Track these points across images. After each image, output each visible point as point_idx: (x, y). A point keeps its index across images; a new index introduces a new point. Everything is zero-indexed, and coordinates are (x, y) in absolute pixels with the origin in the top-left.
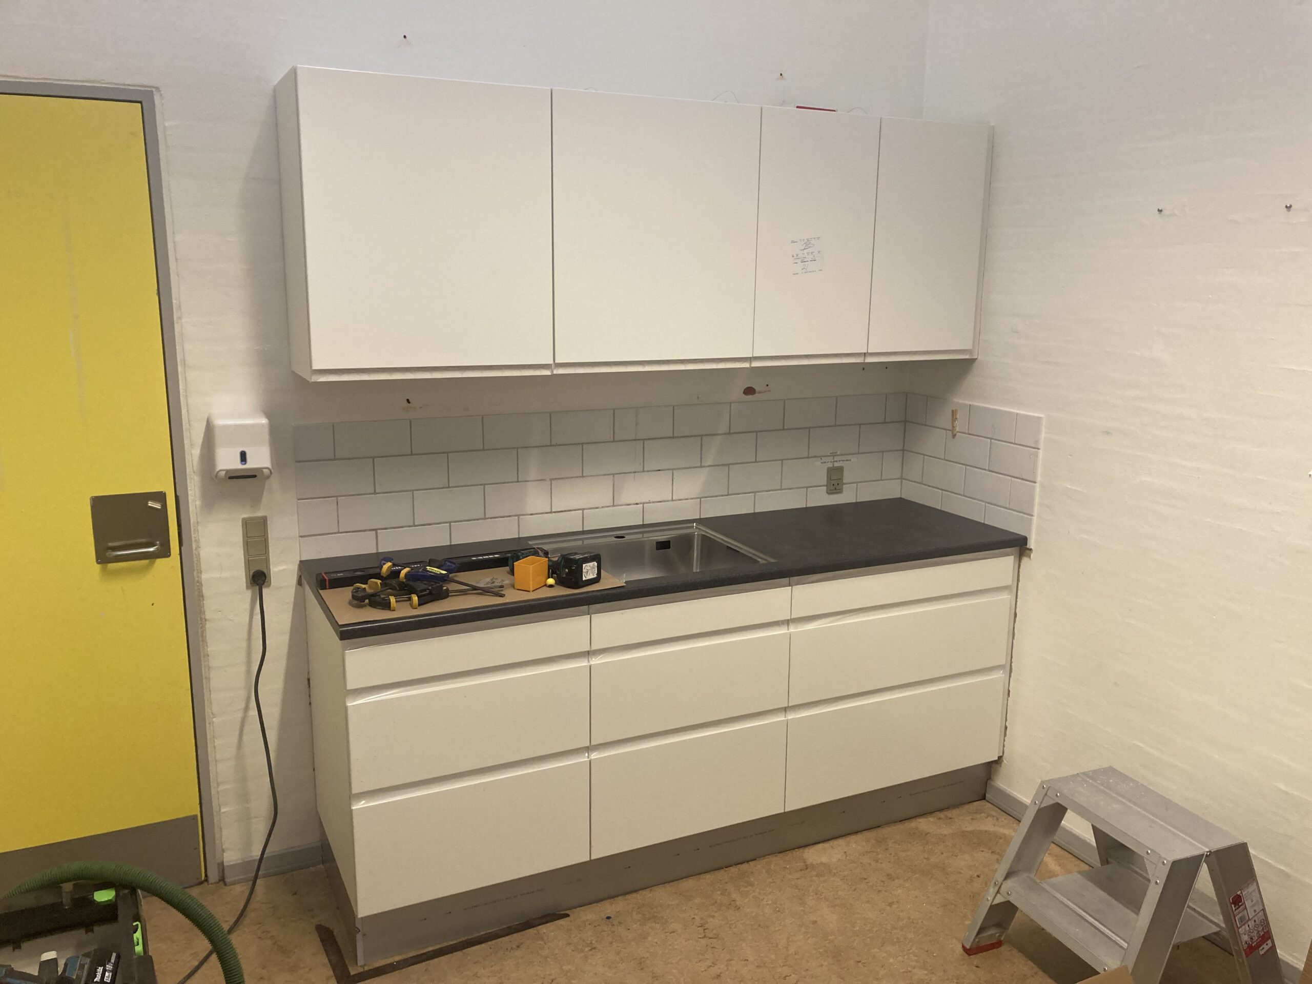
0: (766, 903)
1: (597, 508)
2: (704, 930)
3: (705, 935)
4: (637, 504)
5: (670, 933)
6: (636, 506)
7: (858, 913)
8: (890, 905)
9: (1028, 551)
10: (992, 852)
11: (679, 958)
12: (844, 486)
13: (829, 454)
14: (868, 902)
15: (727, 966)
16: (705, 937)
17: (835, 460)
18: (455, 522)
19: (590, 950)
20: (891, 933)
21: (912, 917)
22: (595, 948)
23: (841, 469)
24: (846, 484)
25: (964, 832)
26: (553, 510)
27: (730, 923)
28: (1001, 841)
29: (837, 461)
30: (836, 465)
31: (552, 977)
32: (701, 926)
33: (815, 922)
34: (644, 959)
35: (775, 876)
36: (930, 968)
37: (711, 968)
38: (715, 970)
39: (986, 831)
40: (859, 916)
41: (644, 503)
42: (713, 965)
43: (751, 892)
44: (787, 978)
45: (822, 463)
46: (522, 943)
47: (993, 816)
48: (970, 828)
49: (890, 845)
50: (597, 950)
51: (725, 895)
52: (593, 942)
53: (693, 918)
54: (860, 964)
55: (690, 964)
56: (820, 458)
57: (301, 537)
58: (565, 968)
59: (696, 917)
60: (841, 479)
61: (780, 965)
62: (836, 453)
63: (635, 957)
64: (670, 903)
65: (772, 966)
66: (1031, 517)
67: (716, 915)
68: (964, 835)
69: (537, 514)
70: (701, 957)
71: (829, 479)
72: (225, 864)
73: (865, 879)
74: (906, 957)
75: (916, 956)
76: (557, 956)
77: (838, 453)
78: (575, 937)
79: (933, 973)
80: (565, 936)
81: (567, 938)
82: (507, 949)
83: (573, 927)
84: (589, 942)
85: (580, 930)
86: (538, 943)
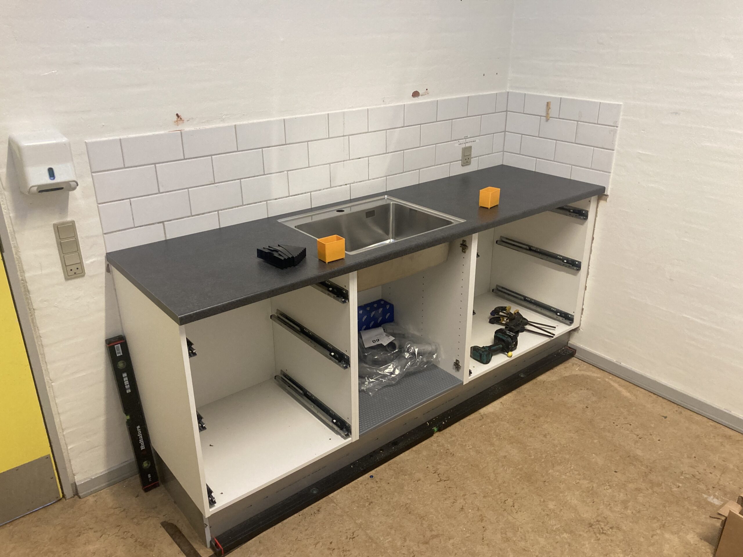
0: (468, 448)
1: (320, 190)
2: (438, 475)
3: (441, 479)
4: (346, 185)
5: (418, 481)
6: (345, 186)
7: (529, 446)
8: (545, 436)
9: (604, 196)
10: (587, 389)
11: (431, 499)
12: (472, 159)
13: (463, 138)
14: (531, 436)
15: (464, 499)
16: (441, 480)
17: (467, 141)
18: (221, 210)
19: (370, 504)
20: (555, 457)
21: (562, 443)
22: (372, 502)
23: (470, 147)
24: (473, 158)
25: (564, 378)
26: (290, 195)
27: (452, 466)
28: (589, 380)
29: (468, 143)
30: (468, 145)
31: (351, 531)
32: (435, 472)
33: (505, 457)
34: (408, 505)
35: (466, 427)
36: (589, 478)
37: (455, 503)
38: (458, 505)
39: (577, 375)
40: (530, 447)
41: (350, 184)
42: (455, 501)
43: (456, 441)
44: (506, 502)
45: (459, 144)
46: (320, 508)
47: (576, 364)
48: (567, 374)
49: (526, 393)
50: (374, 504)
51: (441, 446)
52: (369, 498)
53: (428, 467)
54: (546, 483)
55: (440, 503)
56: (458, 141)
57: (105, 234)
58: (359, 521)
59: (429, 466)
60: (470, 155)
61: (498, 494)
62: (467, 136)
63: (402, 505)
64: (408, 458)
65: (493, 495)
66: (609, 174)
67: (441, 462)
68: (566, 379)
69: (279, 198)
70: (445, 496)
71: (464, 155)
72: (77, 484)
73: (522, 420)
74: (571, 473)
75: (577, 471)
76: (348, 513)
77: (469, 137)
78: (354, 496)
79: (592, 481)
80: (348, 496)
81: (350, 497)
82: (312, 514)
83: (350, 488)
84: (366, 498)
85: (356, 490)
86: (332, 505)
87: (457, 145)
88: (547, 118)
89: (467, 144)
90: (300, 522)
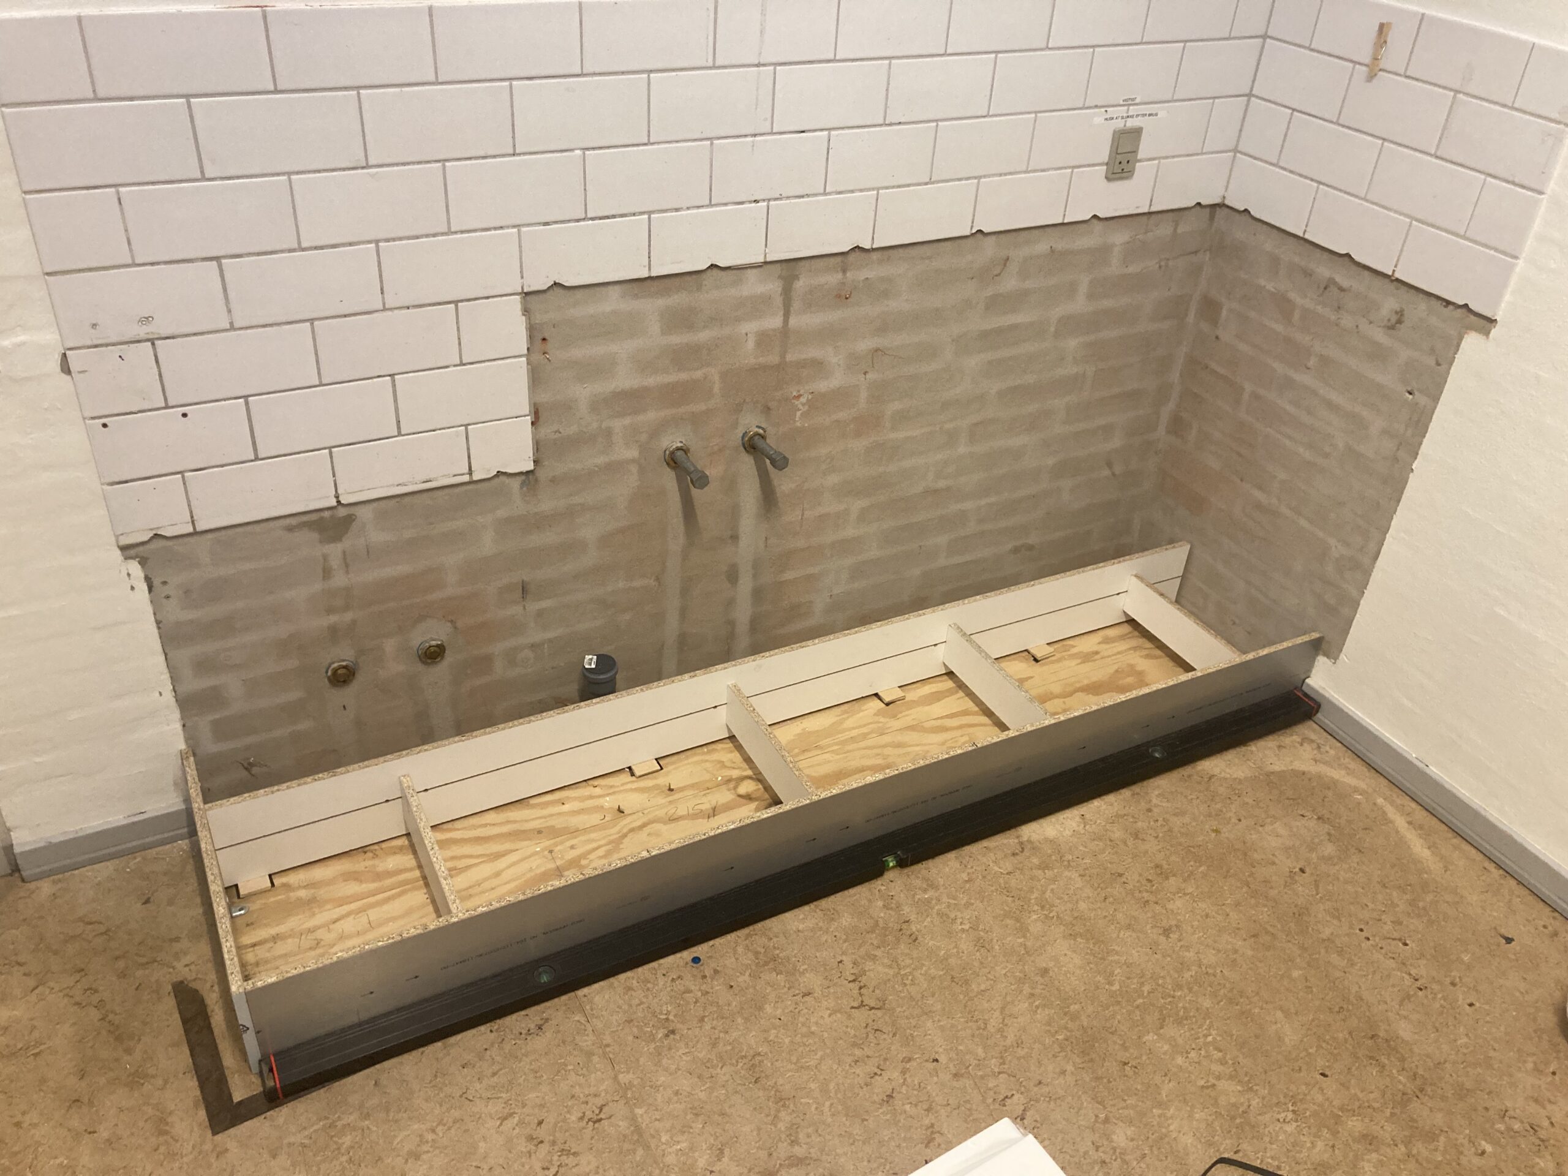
0: (960, 927)
2: (860, 988)
3: (862, 1002)
5: (803, 997)
7: (1117, 953)
8: (1167, 932)
10: (1319, 818)
11: (820, 1053)
12: (1138, 164)
13: (1122, 103)
14: (1129, 927)
15: (904, 1072)
16: (862, 1005)
17: (1130, 114)
19: (667, 1036)
20: (1173, 997)
21: (1205, 962)
22: (673, 1032)
23: (1137, 132)
24: (1140, 161)
25: (1269, 774)
27: (902, 972)
28: (1330, 794)
29: (1132, 117)
30: (1131, 123)
31: (599, 1101)
32: (854, 981)
33: (1045, 971)
34: (760, 1058)
35: (972, 867)
36: (1246, 1079)
37: (877, 1077)
38: (881, 1086)
39: (1304, 773)
40: (1116, 957)
41: (769, 200)
42: (879, 1072)
43: (934, 902)
44: (1008, 1101)
45: (1106, 119)
46: (547, 1020)
47: (1312, 741)
48: (1278, 767)
49: (1154, 801)
50: (677, 1037)
51: (891, 909)
52: (671, 1017)
53: (841, 962)
54: (1127, 1068)
55: (840, 1069)
56: (1103, 110)
58: (623, 1078)
59: (844, 958)
60: (1135, 152)
61: (993, 1073)
62: (1133, 100)
63: (743, 1054)
64: (801, 927)
65: (980, 1073)
66: (1514, 261)
67: (878, 953)
68: (1271, 781)
69: (556, 222)
70: (858, 1052)
71: (1115, 151)
72: (17, 850)
73: (1120, 875)
74: (1203, 1052)
75: (1221, 1051)
76: (608, 1049)
77: (1137, 101)
78: (638, 1005)
79: (1251, 1089)
80: (621, 1002)
81: (625, 1007)
82: (521, 1034)
83: (634, 982)
84: (664, 1017)
85: (648, 989)
86: (577, 1018)
87: (1099, 120)
88: (1371, 71)
89: (1129, 119)
90: (486, 1049)
